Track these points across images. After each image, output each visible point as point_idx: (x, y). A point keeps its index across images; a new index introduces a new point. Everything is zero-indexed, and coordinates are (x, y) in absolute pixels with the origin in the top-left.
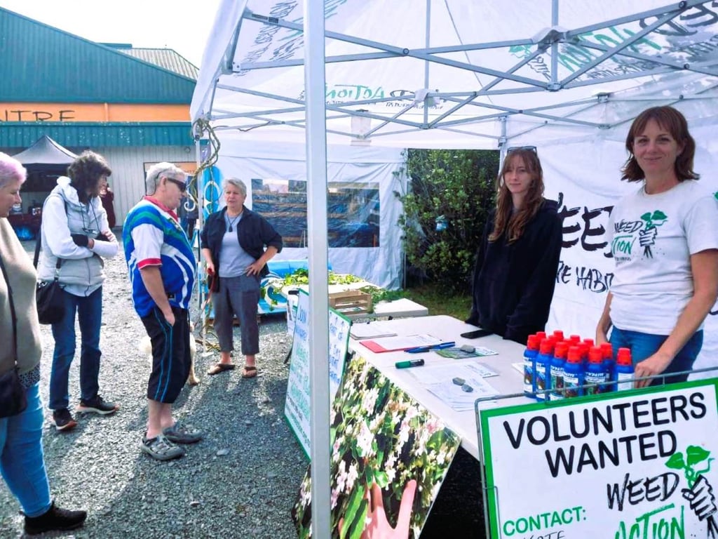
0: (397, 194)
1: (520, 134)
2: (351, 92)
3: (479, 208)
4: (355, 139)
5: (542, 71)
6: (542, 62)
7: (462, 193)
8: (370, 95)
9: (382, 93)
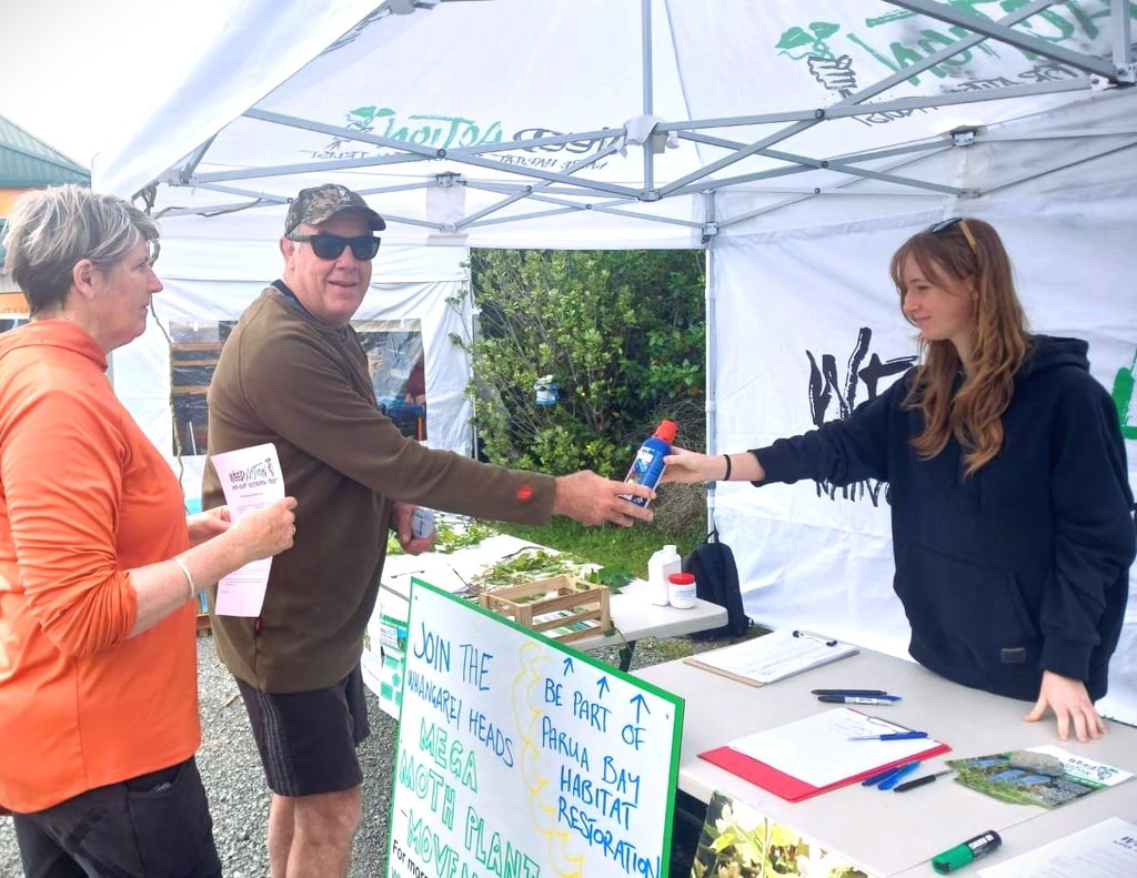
0: (456, 340)
1: (754, 217)
2: (438, 132)
3: (624, 361)
4: (436, 232)
5: (840, 85)
6: (847, 67)
7: (592, 335)
8: (474, 139)
9: (500, 133)
